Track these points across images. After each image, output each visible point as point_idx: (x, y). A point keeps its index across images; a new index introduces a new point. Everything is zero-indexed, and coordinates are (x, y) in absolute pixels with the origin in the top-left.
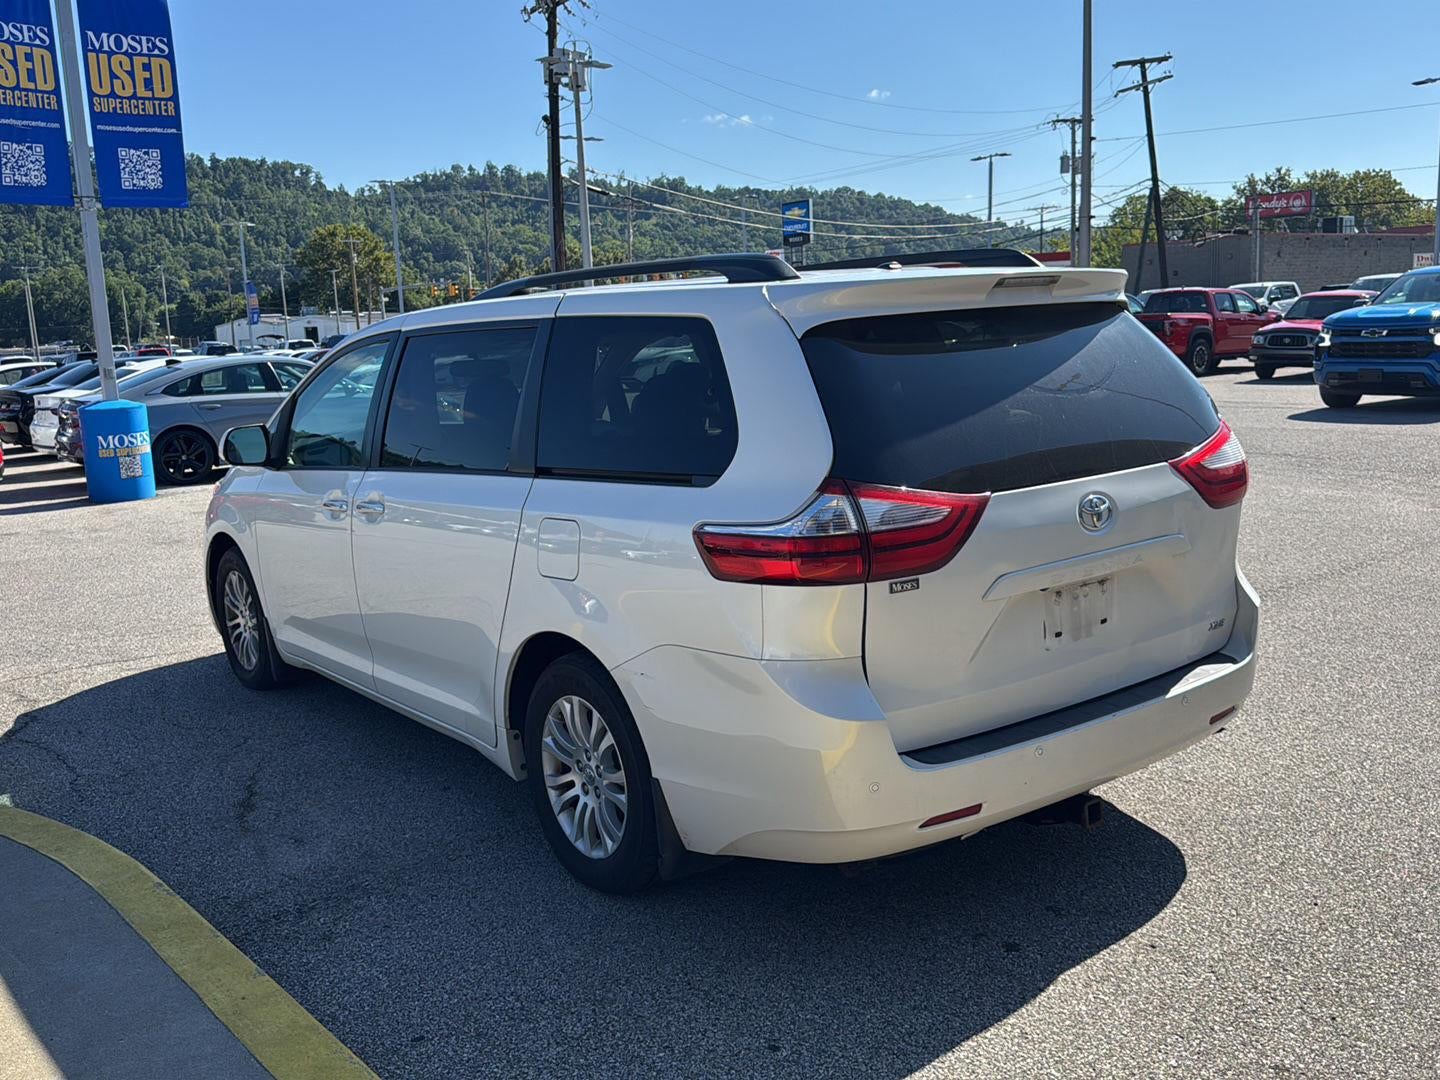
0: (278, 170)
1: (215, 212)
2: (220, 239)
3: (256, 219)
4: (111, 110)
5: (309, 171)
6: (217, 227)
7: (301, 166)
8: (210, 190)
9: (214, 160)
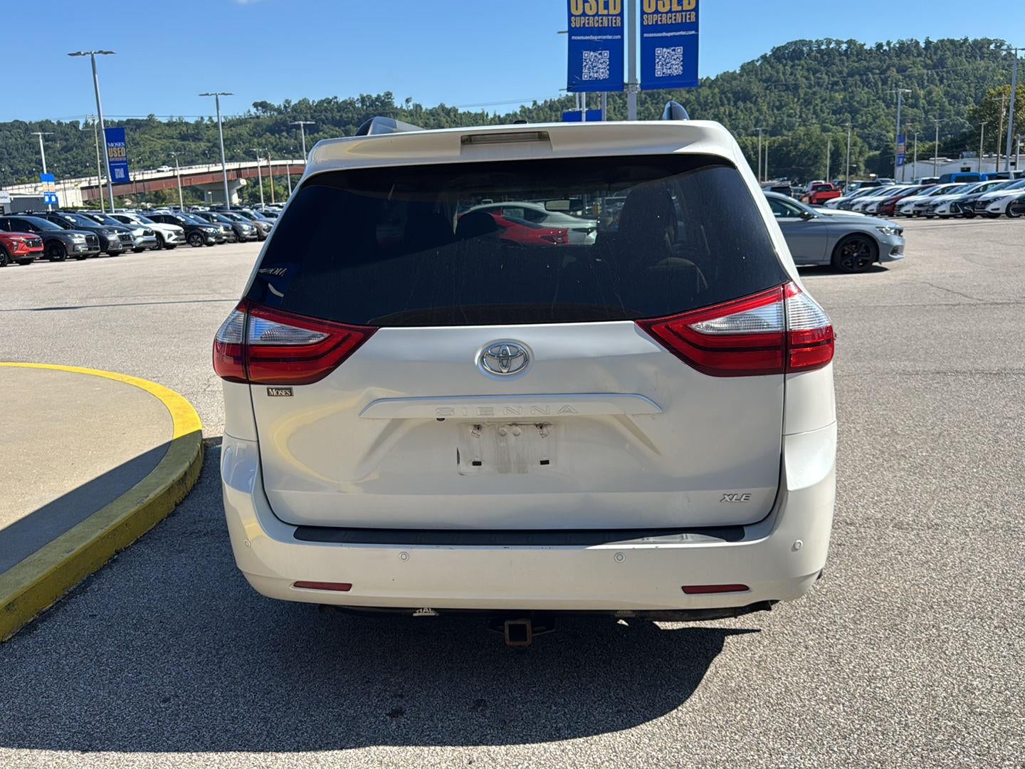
0: (976, 46)
1: (922, 82)
2: (922, 102)
3: (952, 85)
4: (654, 23)
5: (1002, 44)
6: (922, 93)
7: (996, 41)
8: (921, 65)
9: (928, 43)
